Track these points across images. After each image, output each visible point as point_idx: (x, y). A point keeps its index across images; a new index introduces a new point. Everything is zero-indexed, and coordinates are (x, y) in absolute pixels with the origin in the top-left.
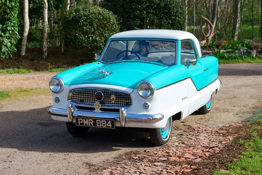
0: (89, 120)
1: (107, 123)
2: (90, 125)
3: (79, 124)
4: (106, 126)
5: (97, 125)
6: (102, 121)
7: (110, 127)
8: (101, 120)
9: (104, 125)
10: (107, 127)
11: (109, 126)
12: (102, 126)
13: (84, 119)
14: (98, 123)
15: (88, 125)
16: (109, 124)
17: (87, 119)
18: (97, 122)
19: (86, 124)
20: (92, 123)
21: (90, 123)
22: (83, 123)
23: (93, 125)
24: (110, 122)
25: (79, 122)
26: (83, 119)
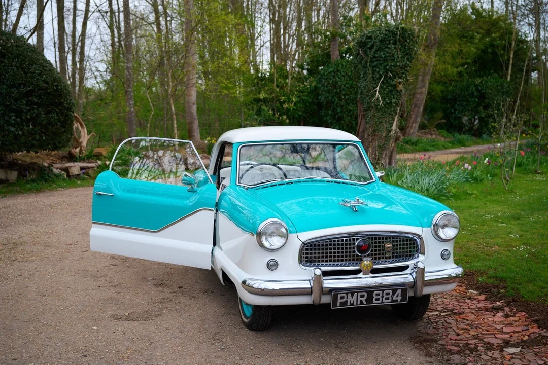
0: (360, 294)
1: (393, 294)
2: (359, 303)
3: (338, 305)
4: (390, 300)
5: (374, 301)
6: (385, 292)
7: (399, 300)
8: (383, 291)
9: (387, 299)
10: (393, 301)
11: (397, 298)
12: (382, 302)
13: (349, 294)
14: (376, 297)
15: (355, 303)
16: (397, 296)
17: (356, 292)
18: (374, 295)
19: (352, 303)
20: (363, 299)
21: (360, 299)
22: (346, 301)
23: (365, 302)
24: (399, 291)
25: (339, 301)
26: (347, 294)
